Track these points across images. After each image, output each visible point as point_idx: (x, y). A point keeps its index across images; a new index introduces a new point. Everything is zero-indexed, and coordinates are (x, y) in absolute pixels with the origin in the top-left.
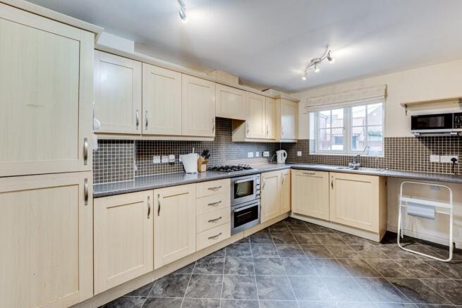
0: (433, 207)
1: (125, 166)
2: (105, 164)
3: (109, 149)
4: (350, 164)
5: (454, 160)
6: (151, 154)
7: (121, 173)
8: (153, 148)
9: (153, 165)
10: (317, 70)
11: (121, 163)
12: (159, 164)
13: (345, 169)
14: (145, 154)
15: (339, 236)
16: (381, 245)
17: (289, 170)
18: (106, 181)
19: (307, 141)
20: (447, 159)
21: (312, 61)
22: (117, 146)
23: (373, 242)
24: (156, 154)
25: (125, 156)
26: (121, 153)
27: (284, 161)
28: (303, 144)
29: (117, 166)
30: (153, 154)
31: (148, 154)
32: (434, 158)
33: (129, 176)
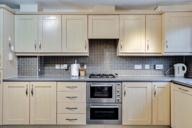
1: (33, 69)
2: (25, 67)
3: (27, 60)
6: (54, 64)
7: (32, 72)
8: (56, 60)
9: (56, 70)
11: (32, 67)
12: (59, 70)
14: (51, 64)
18: (25, 76)
22: (30, 59)
24: (57, 64)
25: (33, 64)
26: (32, 62)
27: (182, 75)
29: (30, 69)
30: (56, 64)
31: (53, 64)
33: (35, 74)
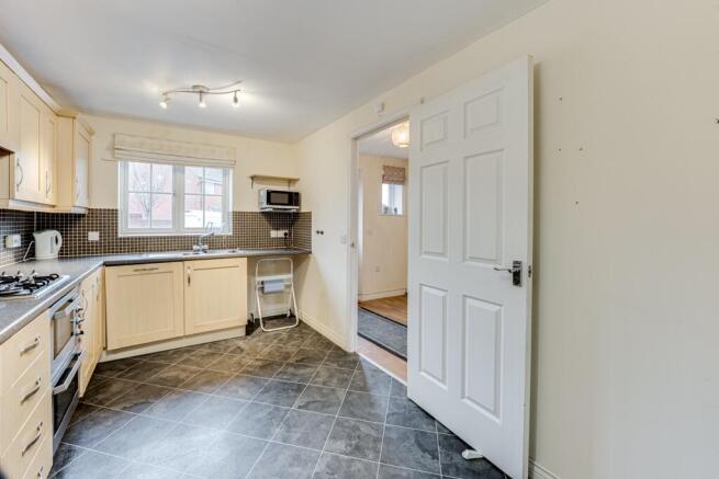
0: (281, 281)
4: (195, 247)
5: (286, 234)
10: (202, 105)
13: (191, 255)
15: (205, 351)
16: (249, 337)
17: (100, 269)
19: (114, 212)
20: (280, 234)
21: (195, 87)
23: (240, 338)
27: (56, 255)
28: (105, 219)
32: (274, 234)
